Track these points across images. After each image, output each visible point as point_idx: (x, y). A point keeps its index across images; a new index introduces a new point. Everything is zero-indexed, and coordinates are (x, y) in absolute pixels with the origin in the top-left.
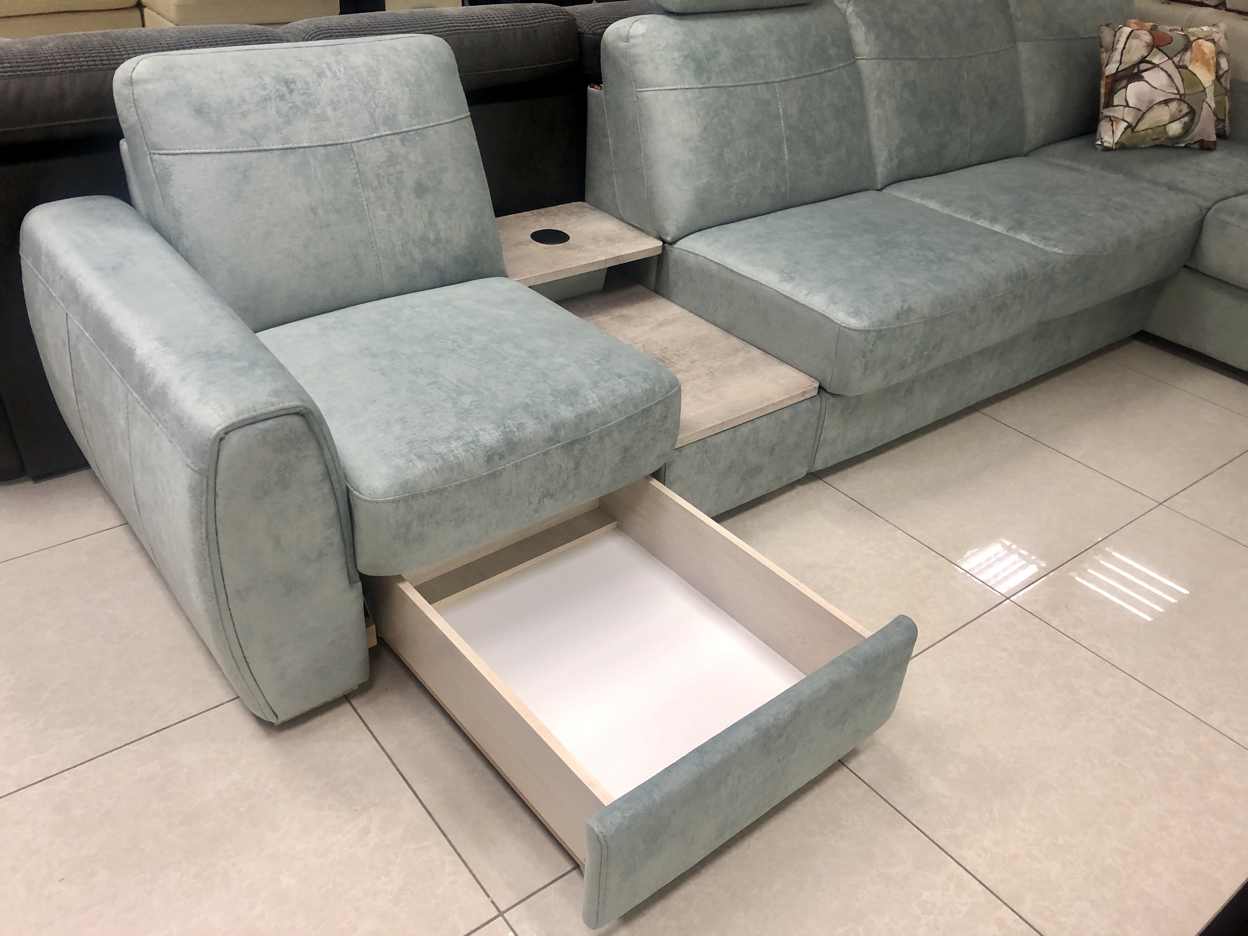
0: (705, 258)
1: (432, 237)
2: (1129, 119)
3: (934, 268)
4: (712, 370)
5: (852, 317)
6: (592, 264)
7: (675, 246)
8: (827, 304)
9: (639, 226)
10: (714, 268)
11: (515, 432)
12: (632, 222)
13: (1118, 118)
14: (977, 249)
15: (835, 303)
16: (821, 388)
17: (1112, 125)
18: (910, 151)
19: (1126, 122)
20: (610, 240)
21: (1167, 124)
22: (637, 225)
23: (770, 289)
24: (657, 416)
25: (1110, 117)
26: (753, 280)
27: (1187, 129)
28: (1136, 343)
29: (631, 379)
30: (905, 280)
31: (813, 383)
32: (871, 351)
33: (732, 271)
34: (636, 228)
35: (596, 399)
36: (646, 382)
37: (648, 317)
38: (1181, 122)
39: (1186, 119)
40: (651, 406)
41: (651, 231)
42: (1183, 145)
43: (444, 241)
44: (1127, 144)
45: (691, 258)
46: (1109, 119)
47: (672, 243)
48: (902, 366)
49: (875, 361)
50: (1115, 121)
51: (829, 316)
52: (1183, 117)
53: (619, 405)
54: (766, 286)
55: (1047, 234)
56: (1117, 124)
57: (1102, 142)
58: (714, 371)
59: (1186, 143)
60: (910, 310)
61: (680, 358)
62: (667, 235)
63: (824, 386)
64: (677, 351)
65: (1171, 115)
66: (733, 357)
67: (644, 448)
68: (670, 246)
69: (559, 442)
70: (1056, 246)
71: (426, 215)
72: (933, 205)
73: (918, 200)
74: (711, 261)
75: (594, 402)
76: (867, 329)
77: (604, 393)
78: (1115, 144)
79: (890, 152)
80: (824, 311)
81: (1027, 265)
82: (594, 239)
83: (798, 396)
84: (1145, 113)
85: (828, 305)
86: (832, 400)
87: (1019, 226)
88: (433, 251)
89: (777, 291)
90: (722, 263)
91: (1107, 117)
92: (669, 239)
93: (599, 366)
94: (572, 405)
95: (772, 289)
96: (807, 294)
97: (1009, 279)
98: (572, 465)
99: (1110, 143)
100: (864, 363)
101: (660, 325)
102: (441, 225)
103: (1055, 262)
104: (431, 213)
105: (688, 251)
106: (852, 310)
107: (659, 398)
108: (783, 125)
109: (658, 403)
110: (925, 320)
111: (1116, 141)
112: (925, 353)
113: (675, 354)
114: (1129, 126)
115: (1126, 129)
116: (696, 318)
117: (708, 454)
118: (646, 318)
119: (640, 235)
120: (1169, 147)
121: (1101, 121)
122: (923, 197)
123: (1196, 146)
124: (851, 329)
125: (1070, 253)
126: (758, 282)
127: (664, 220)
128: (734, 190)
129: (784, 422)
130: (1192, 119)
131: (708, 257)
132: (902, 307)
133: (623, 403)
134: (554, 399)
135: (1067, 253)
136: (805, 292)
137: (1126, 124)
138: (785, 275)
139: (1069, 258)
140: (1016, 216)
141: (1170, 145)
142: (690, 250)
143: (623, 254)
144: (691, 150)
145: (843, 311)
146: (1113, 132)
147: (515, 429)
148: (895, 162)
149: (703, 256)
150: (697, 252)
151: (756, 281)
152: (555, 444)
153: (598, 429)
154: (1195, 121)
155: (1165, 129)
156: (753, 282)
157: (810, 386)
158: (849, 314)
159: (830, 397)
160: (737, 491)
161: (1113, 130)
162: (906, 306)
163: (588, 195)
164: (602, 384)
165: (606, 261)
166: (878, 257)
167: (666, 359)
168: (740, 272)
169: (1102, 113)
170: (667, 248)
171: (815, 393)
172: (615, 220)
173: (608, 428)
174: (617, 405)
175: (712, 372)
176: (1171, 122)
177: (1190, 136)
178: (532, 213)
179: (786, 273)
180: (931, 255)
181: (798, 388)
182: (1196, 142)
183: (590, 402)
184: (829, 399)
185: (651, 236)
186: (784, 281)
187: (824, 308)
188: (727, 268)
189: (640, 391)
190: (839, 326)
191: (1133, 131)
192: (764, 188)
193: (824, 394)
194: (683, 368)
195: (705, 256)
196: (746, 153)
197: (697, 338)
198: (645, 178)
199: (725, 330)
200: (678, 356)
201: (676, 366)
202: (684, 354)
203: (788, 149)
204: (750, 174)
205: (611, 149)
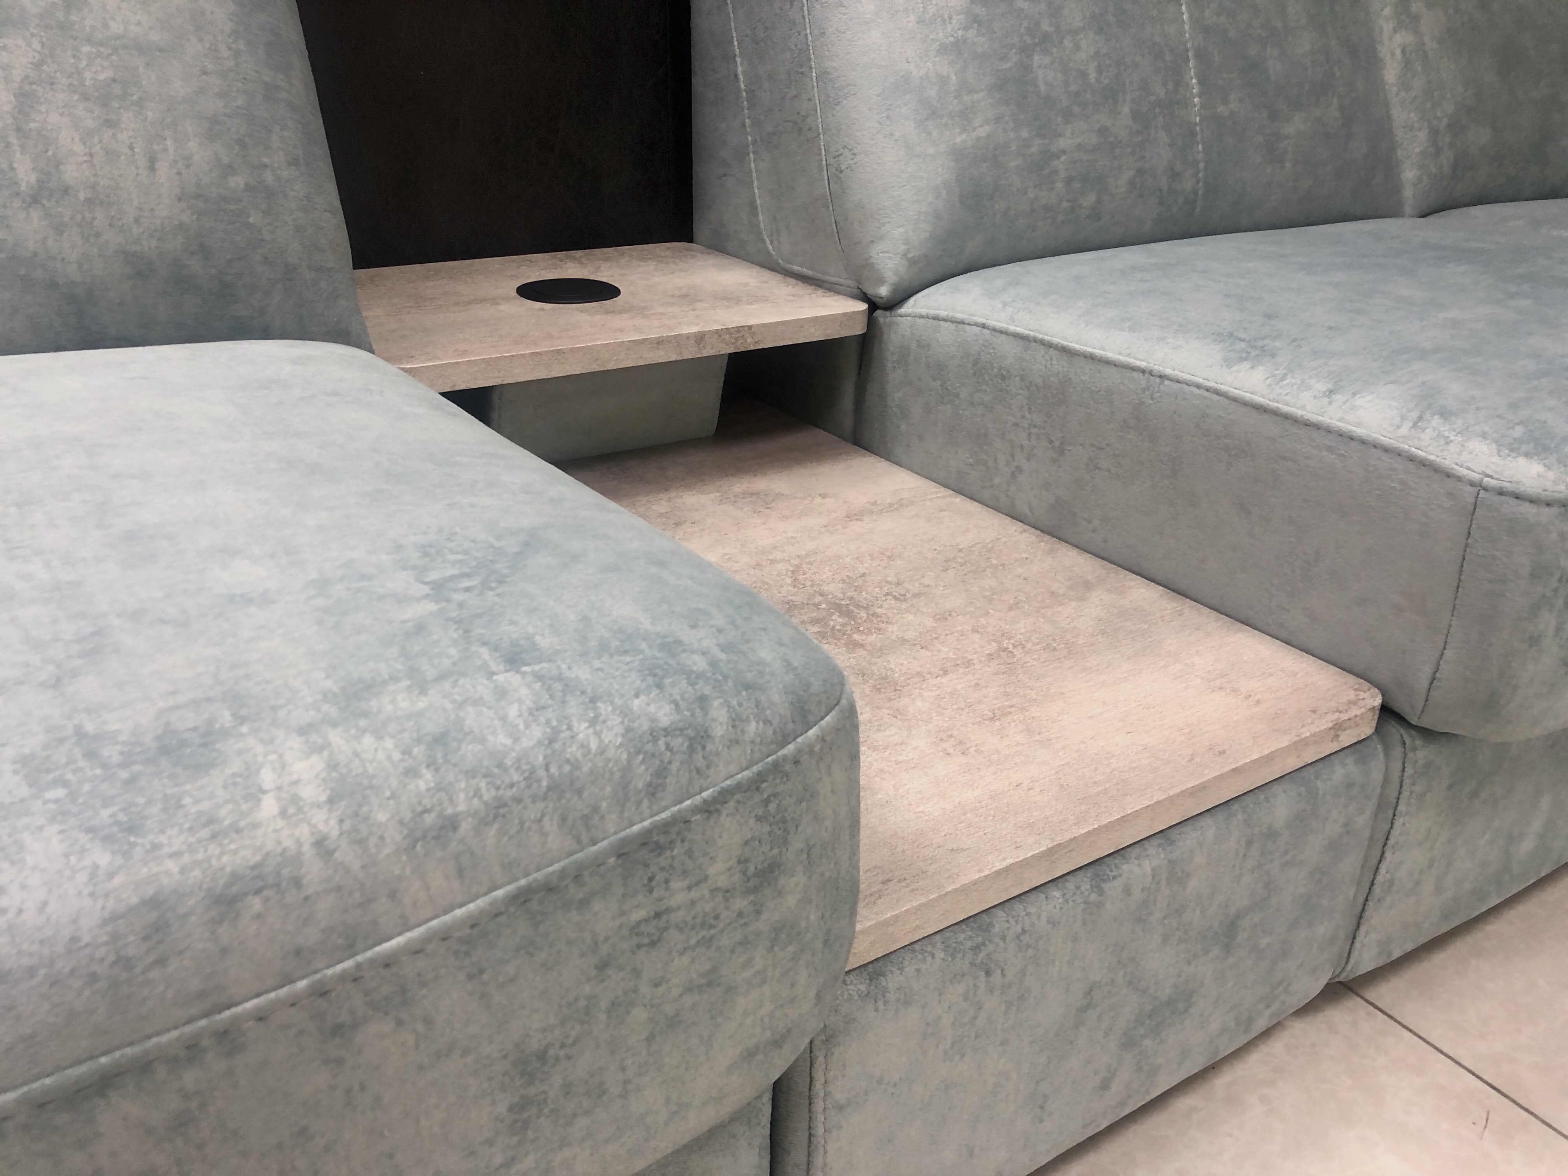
0: (983, 326)
1: (27, 174)
4: (1005, 644)
5: (1527, 455)
7: (903, 310)
8: (1414, 415)
9: (810, 273)
10: (1010, 349)
12: (796, 268)
15: (1445, 414)
16: (1387, 712)
20: (729, 299)
22: (805, 271)
23: (1193, 389)
26: (1134, 369)
31: (1362, 695)
36: (660, 686)
37: (823, 496)
41: (842, 281)
45: (946, 334)
47: (893, 304)
51: (1431, 458)
54: (1178, 381)
58: (1015, 646)
61: (904, 606)
62: (881, 281)
63: (1400, 705)
64: (898, 584)
66: (1074, 603)
68: (888, 313)
74: (1001, 332)
79: (1434, 132)
80: (1404, 439)
82: (686, 296)
83: (1316, 739)
85: (1420, 418)
86: (1423, 753)
89: (1217, 392)
90: (1032, 334)
92: (885, 293)
93: (432, 607)
95: (1198, 386)
96: (1332, 392)
101: (853, 516)
102: (70, 142)
105: (936, 318)
106: (1521, 431)
108: (1185, 17)
113: (888, 595)
116: (959, 500)
118: (819, 500)
119: (809, 291)
124: (1533, 501)
126: (1151, 373)
127: (873, 241)
128: (1060, 164)
129: (1271, 834)
131: (992, 323)
133: (498, 810)
136: (1321, 386)
138: (1240, 347)
142: (943, 314)
143: (750, 323)
144: (944, 49)
145: (1484, 436)
148: (1448, 156)
149: (976, 324)
150: (960, 316)
151: (1143, 371)
156: (1135, 374)
157: (1354, 703)
158: (1514, 449)
159: (1418, 742)
160: (1105, 1086)
163: (701, 229)
166: (1525, 302)
167: (859, 607)
168: (1090, 350)
170: (881, 320)
171: (1368, 729)
175: (1006, 650)
179: (1240, 341)
184: (1414, 749)
185: (838, 293)
186: (1241, 360)
187: (1404, 431)
188: (1050, 345)
190: (1474, 490)
192: (1140, 172)
193: (1395, 731)
195: (984, 321)
196: (1093, 76)
197: (960, 550)
198: (822, 136)
199: (1043, 532)
200: (895, 598)
201: (890, 628)
202: (916, 596)
203: (1200, 83)
204: (1103, 131)
205: (743, 86)
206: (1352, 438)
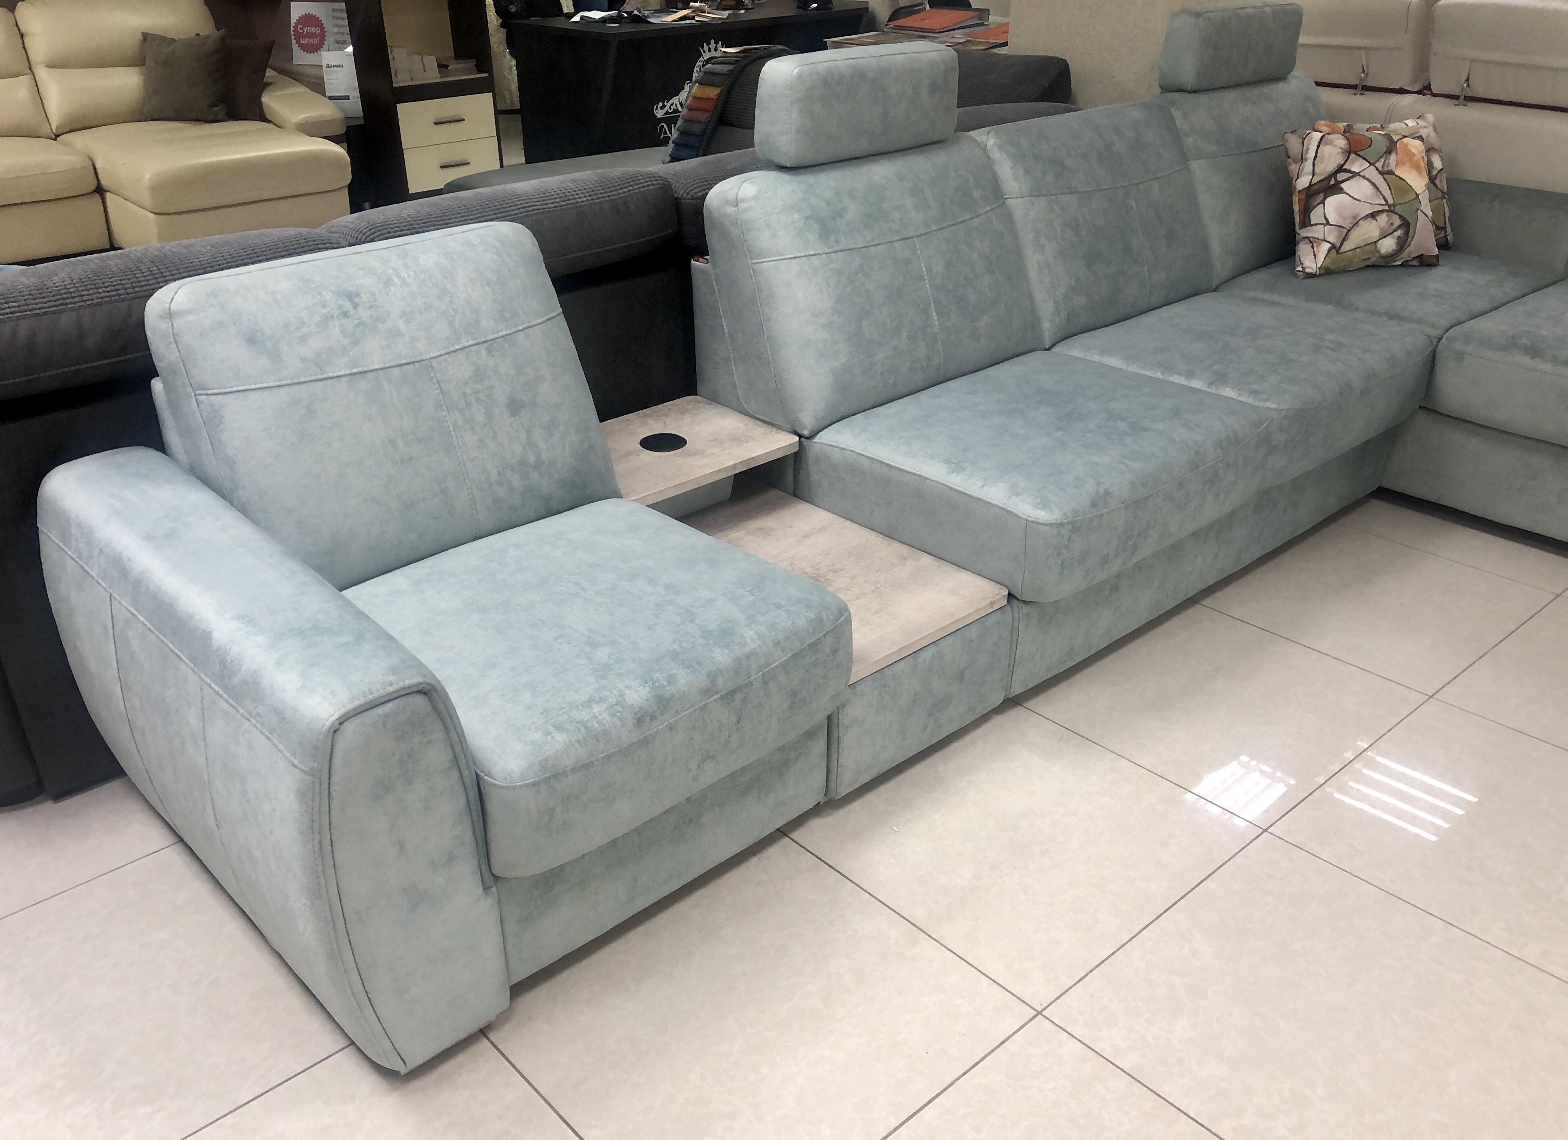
0: (853, 451)
1: (532, 459)
2: (1332, 239)
3: (1129, 440)
4: (878, 586)
5: (1040, 509)
6: (719, 471)
7: (815, 440)
8: (1007, 495)
9: (769, 420)
10: (866, 463)
11: (666, 686)
12: (760, 417)
13: (1318, 239)
14: (1176, 413)
15: (1017, 495)
16: (1011, 596)
17: (1313, 247)
18: (1080, 300)
19: (1328, 242)
20: (736, 439)
21: (1378, 240)
22: (765, 419)
23: (935, 484)
24: (827, 650)
25: (1308, 238)
26: (915, 475)
27: (1402, 244)
28: (1375, 503)
29: (793, 609)
30: (1096, 459)
31: (1001, 591)
32: (1067, 547)
33: (888, 465)
34: (765, 422)
35: (755, 637)
36: (811, 611)
37: (791, 527)
38: (1394, 237)
39: (1398, 233)
40: (819, 639)
41: (784, 425)
42: (1399, 263)
43: (547, 463)
44: (1332, 268)
45: (837, 454)
46: (1307, 241)
47: (810, 438)
48: (1105, 561)
49: (1072, 559)
50: (1316, 242)
51: (1013, 511)
52: (1396, 230)
53: (782, 641)
54: (932, 480)
55: (1255, 387)
56: (1319, 245)
57: (1303, 268)
58: (881, 586)
59: (1403, 260)
60: (1107, 493)
61: (838, 574)
62: (805, 428)
63: (1014, 593)
64: (831, 566)
65: (1381, 230)
66: (900, 567)
67: (814, 690)
68: (808, 441)
69: (717, 693)
70: (1268, 400)
71: (523, 435)
72: (1114, 362)
73: (1096, 358)
74: (862, 455)
75: (752, 640)
76: (1059, 521)
77: (762, 629)
78: (1319, 269)
79: (1056, 303)
80: (1005, 504)
81: (1237, 427)
82: (716, 440)
83: (985, 608)
84: (1349, 231)
85: (1010, 497)
86: (1026, 609)
87: (1221, 378)
88: (534, 476)
89: (945, 485)
90: (874, 457)
91: (1305, 238)
92: (806, 433)
93: (753, 597)
94: (727, 646)
95: (939, 483)
96: (983, 486)
97: (1219, 445)
98: (734, 718)
99: (1312, 269)
100: (1060, 562)
101: (806, 536)
102: (542, 445)
103: (1269, 419)
104: (529, 432)
105: (831, 446)
106: (1039, 500)
107: (828, 627)
108: (928, 285)
109: (828, 632)
110: (1125, 503)
111: (1319, 266)
112: (1130, 543)
113: (829, 571)
114: (1333, 246)
115: (1329, 250)
116: (849, 523)
117: (887, 688)
118: (789, 529)
119: (770, 430)
120: (1382, 266)
121: (1298, 244)
122: (1102, 353)
123: (1415, 263)
124: (1042, 524)
125: (1285, 407)
126: (921, 476)
127: (798, 411)
128: (878, 368)
129: (972, 641)
130: (1407, 233)
131: (857, 450)
132: (1098, 492)
133: (787, 638)
134: (706, 641)
135: (1281, 407)
136: (980, 484)
137: (1329, 245)
138: (953, 465)
139: (1284, 413)
140: (1216, 367)
141: (1384, 264)
142: (834, 444)
143: (753, 455)
144: (824, 326)
145: (1028, 503)
146: (1315, 255)
147: (666, 683)
148: (1064, 314)
149: (850, 451)
150: (842, 446)
151: (919, 476)
152: (713, 696)
153: (761, 673)
154: (1410, 234)
155: (1376, 247)
157: (998, 594)
158: (1036, 507)
159: (1023, 605)
160: (924, 729)
161: (1314, 252)
162: (1101, 490)
163: (700, 388)
164: (759, 618)
165: (734, 466)
166: (1061, 433)
167: (821, 577)
168: (898, 466)
169: (1299, 234)
170: (805, 444)
171: (1005, 602)
172: (739, 415)
173: (773, 669)
174: (780, 641)
175: (878, 588)
176: (1382, 239)
177: (1407, 252)
178: (637, 415)
179: (953, 463)
180: (1121, 425)
181: (984, 599)
182: (1414, 258)
183: (749, 640)
184: (1022, 608)
185: (784, 430)
186: (953, 472)
187: (1005, 501)
188: (882, 463)
189: (804, 621)
190: (1025, 522)
191: (1338, 253)
192: (913, 362)
193: (1015, 602)
194: (843, 586)
195: (853, 449)
196: (889, 324)
197: (854, 548)
198: (771, 364)
199: (885, 536)
200: (834, 572)
201: (835, 584)
202: (842, 570)
203: (937, 314)
204: (895, 348)
205: (726, 331)
206: (990, 504)
